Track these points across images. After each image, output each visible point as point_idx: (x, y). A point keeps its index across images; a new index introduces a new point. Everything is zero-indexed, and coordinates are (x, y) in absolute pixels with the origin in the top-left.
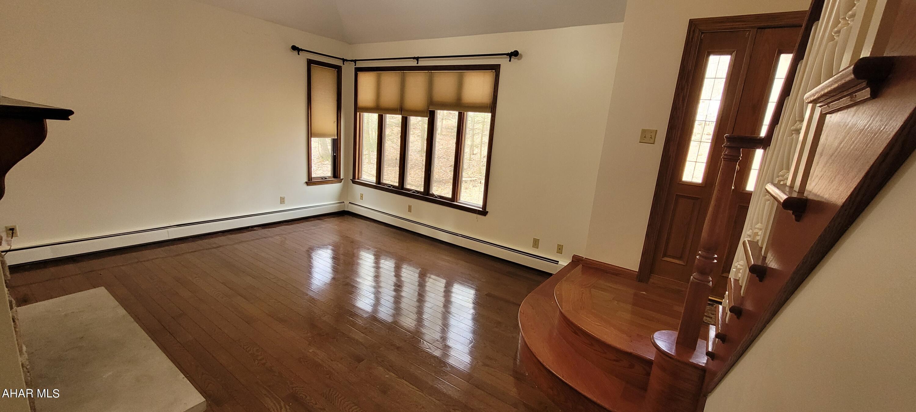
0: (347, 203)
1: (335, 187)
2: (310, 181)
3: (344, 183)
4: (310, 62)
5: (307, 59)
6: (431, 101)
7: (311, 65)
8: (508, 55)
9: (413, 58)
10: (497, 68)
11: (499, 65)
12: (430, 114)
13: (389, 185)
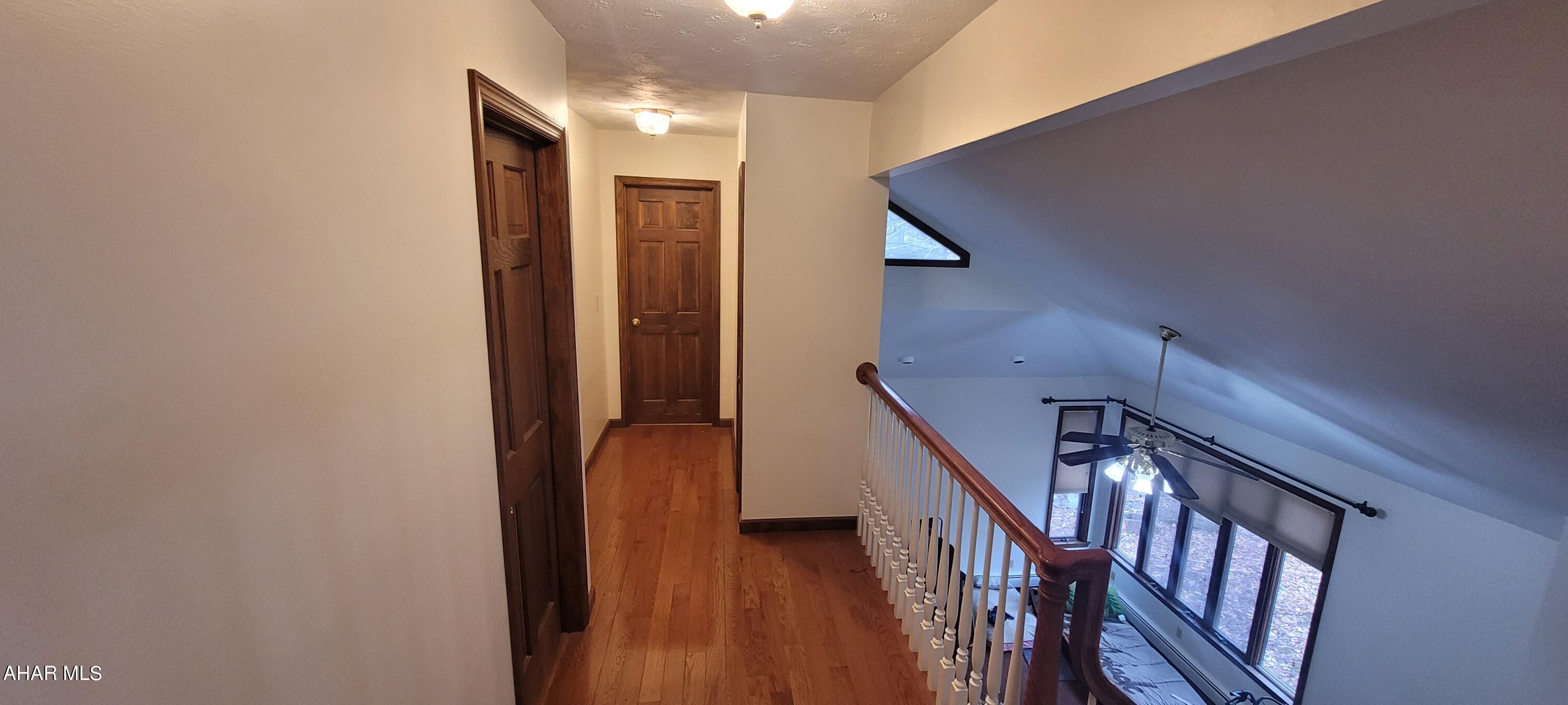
4: (1062, 410)
5: (1060, 407)
6: (1226, 504)
7: (1065, 412)
8: (1355, 506)
9: (1205, 439)
10: (1339, 515)
11: (1343, 511)
12: (1223, 523)
13: (1154, 582)
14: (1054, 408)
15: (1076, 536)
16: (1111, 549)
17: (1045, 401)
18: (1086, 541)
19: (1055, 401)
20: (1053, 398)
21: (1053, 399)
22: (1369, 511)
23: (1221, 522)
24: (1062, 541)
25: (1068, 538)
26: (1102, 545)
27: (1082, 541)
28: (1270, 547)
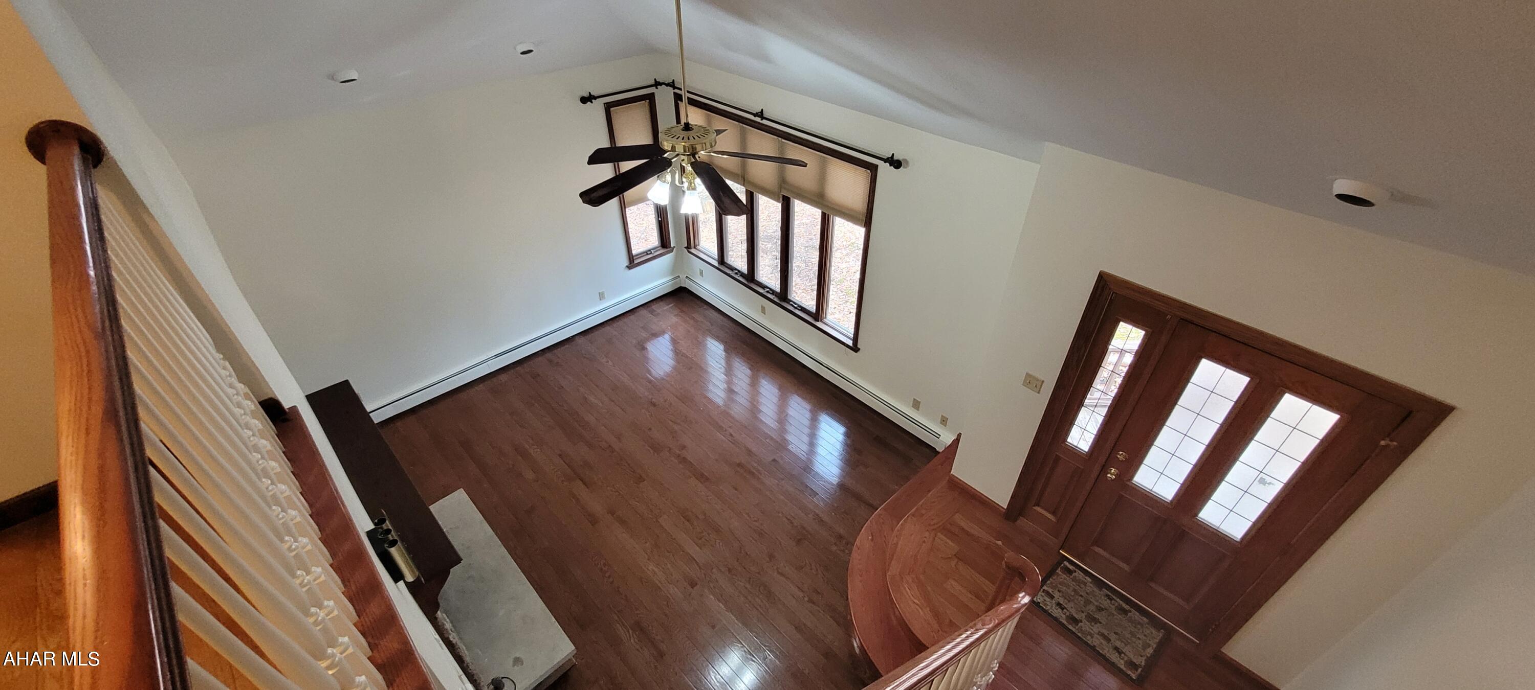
0: (683, 277)
1: (667, 260)
2: (633, 262)
3: (677, 251)
4: (608, 107)
5: (605, 104)
6: (783, 181)
7: (611, 109)
8: (886, 160)
9: (755, 115)
10: (873, 169)
11: (876, 166)
12: (783, 200)
13: (736, 269)
14: (597, 107)
15: (660, 245)
16: (695, 248)
17: (584, 100)
18: (670, 247)
19: (595, 98)
20: (592, 94)
21: (594, 96)
22: (896, 164)
23: (781, 199)
24: (647, 254)
25: (653, 249)
26: (686, 246)
27: (667, 248)
28: (824, 215)
